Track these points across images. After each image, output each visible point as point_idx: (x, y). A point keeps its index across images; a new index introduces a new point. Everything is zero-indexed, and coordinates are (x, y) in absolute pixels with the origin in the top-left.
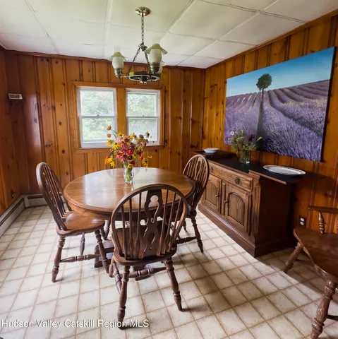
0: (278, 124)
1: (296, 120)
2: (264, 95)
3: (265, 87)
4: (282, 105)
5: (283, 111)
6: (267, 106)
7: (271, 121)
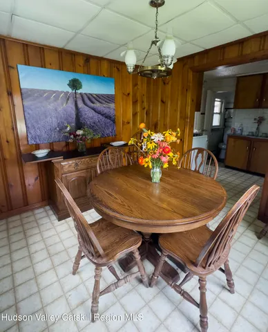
0: (92, 118)
1: (102, 115)
2: (77, 96)
3: (77, 89)
4: (92, 105)
5: (94, 109)
6: (81, 105)
7: (86, 116)
